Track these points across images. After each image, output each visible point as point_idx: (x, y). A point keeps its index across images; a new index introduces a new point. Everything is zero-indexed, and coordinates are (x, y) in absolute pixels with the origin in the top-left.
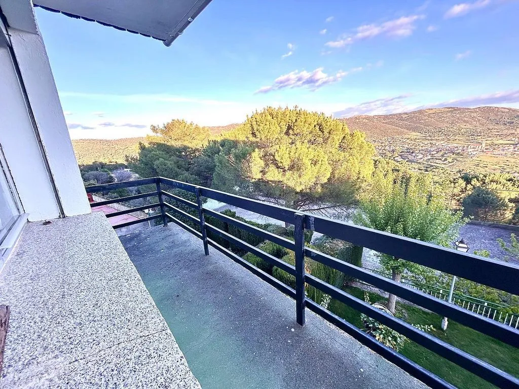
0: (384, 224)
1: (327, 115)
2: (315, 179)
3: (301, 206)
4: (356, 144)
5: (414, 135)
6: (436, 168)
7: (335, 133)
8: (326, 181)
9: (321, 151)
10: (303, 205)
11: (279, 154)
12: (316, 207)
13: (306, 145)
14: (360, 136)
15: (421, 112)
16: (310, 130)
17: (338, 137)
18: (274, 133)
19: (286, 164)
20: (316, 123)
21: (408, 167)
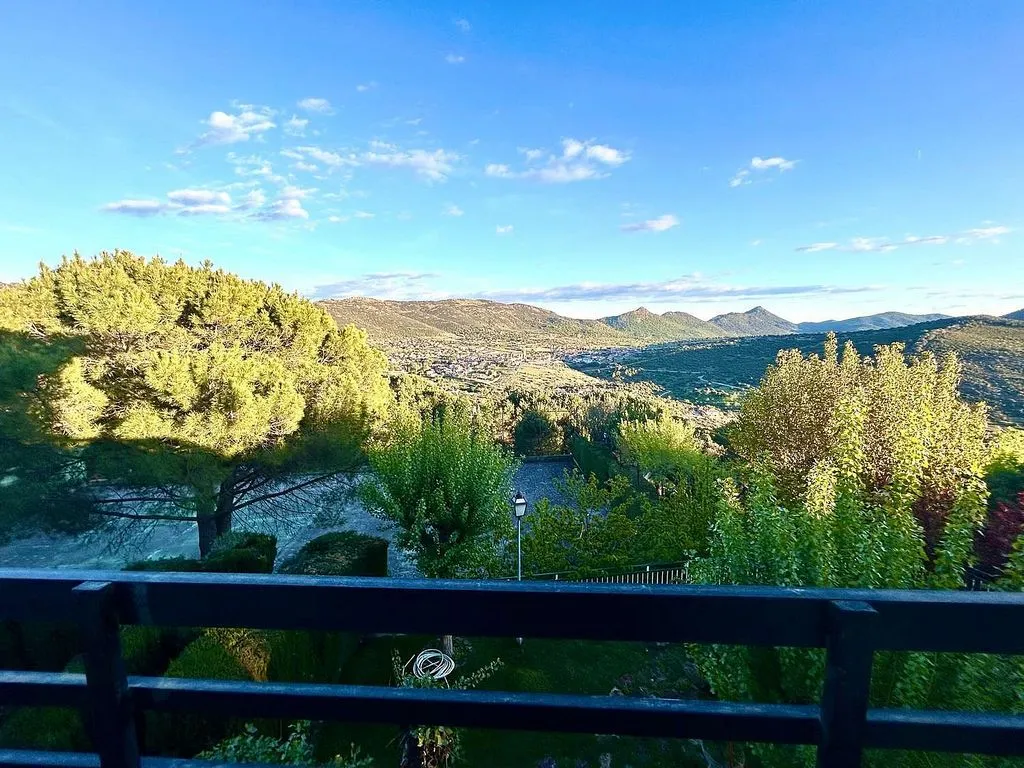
0: (414, 494)
1: (287, 290)
2: (268, 427)
3: (244, 492)
4: (352, 350)
5: (447, 336)
6: (481, 387)
7: (307, 328)
8: (295, 427)
9: (277, 364)
10: (249, 489)
11: (160, 371)
12: (282, 487)
13: (238, 350)
14: (357, 335)
15: (450, 302)
16: (248, 317)
17: (314, 336)
18: (142, 320)
19: (185, 395)
20: (261, 304)
21: (447, 388)
